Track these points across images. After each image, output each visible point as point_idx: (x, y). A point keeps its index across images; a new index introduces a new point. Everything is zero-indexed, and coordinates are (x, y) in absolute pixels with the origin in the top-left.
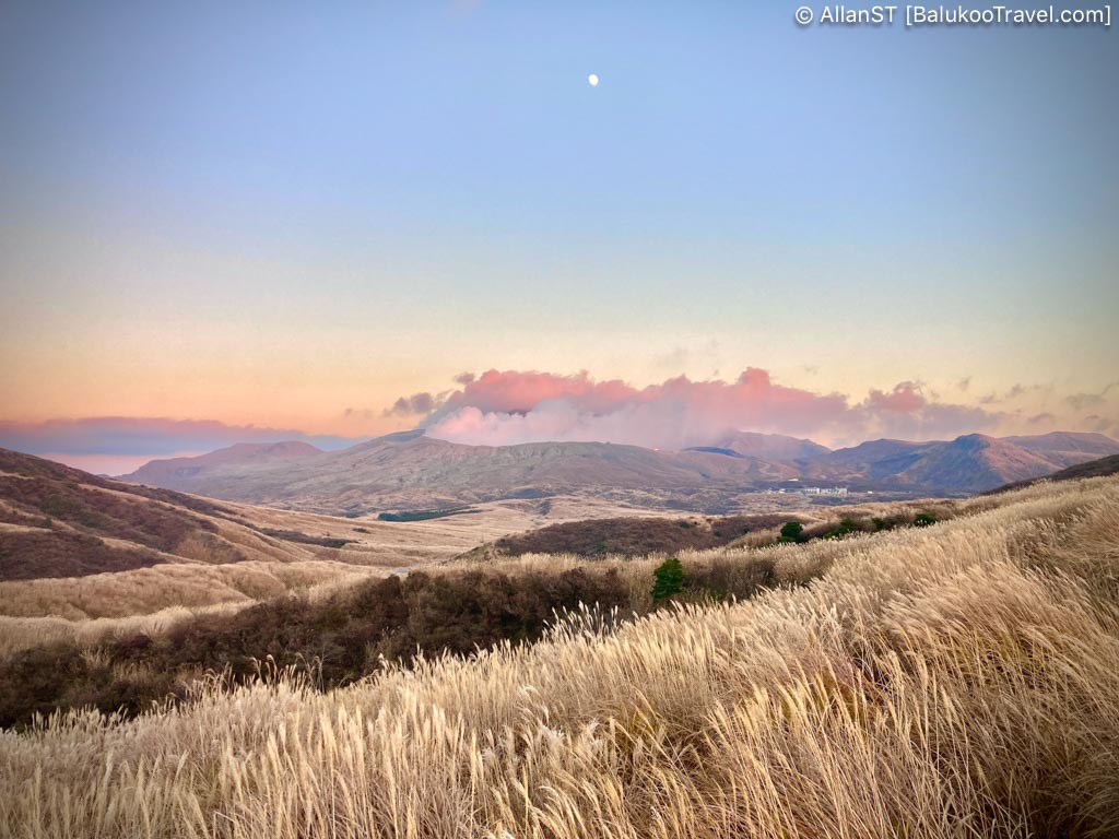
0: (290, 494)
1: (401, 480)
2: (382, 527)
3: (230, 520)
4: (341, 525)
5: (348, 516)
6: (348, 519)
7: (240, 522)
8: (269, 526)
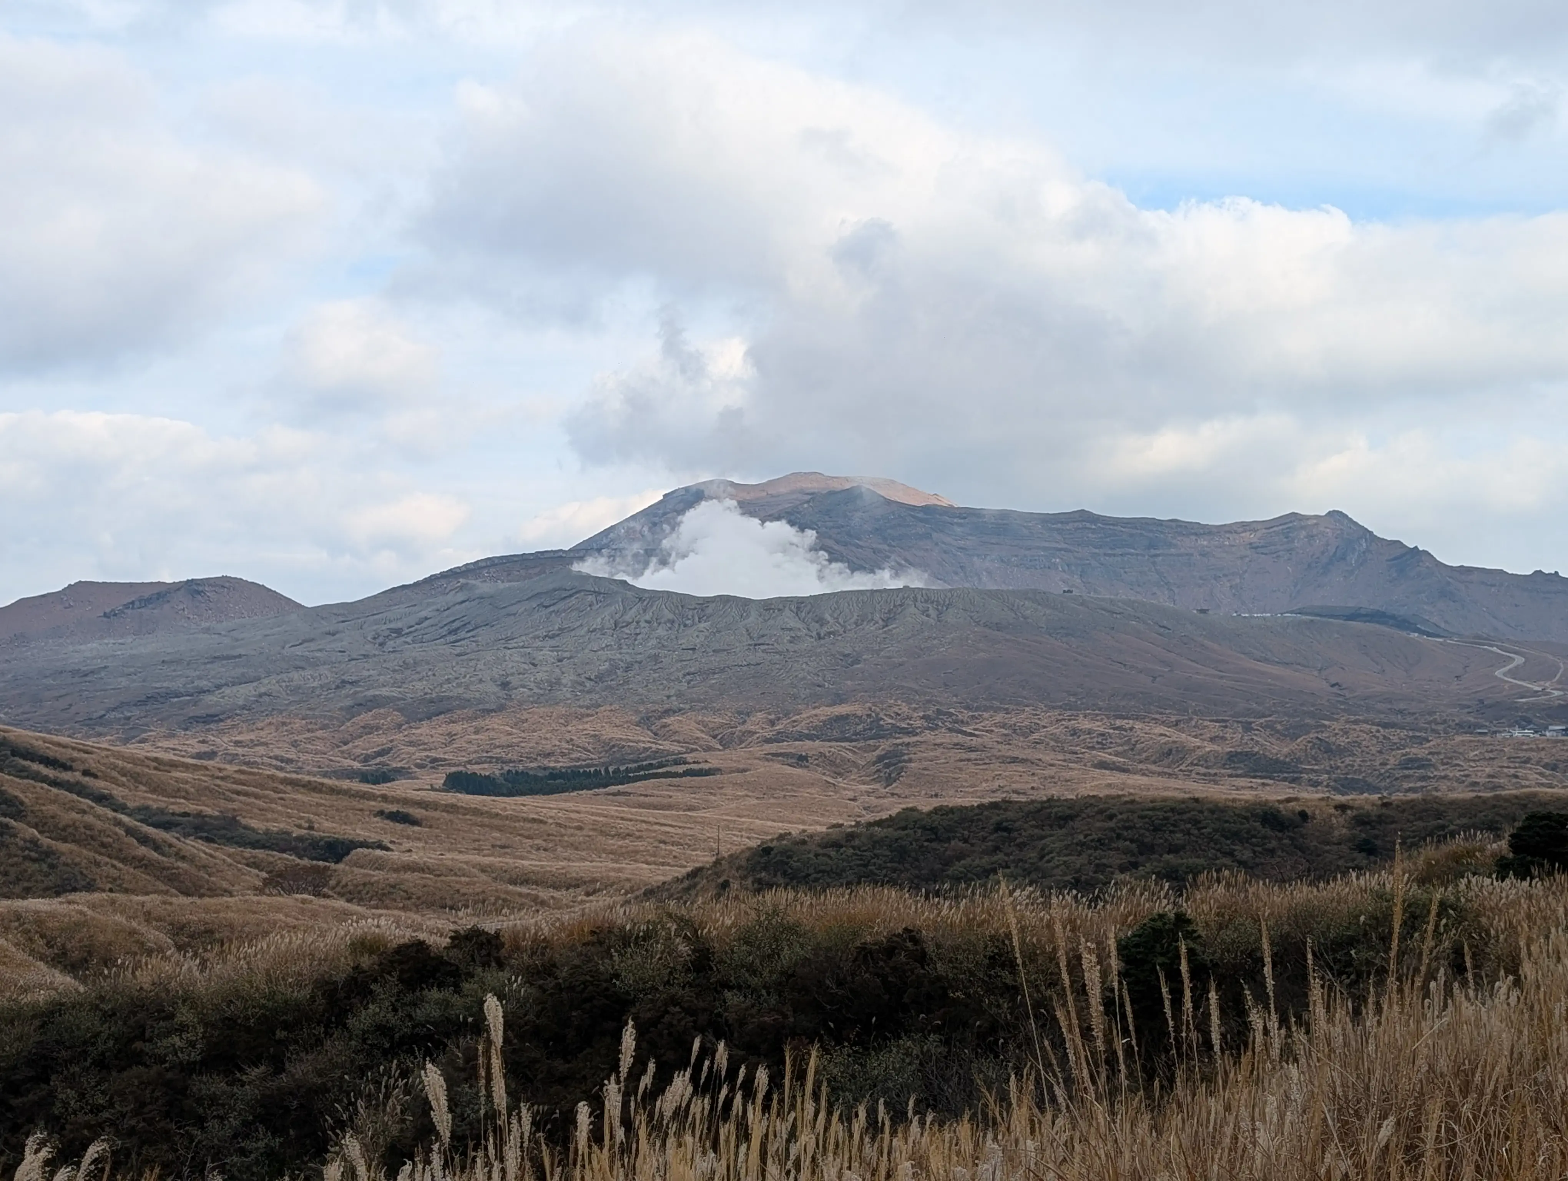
0: (210, 719)
1: (505, 685)
2: (452, 809)
3: (55, 783)
4: (344, 802)
5: (365, 778)
6: (365, 787)
7: (80, 790)
8: (156, 802)
